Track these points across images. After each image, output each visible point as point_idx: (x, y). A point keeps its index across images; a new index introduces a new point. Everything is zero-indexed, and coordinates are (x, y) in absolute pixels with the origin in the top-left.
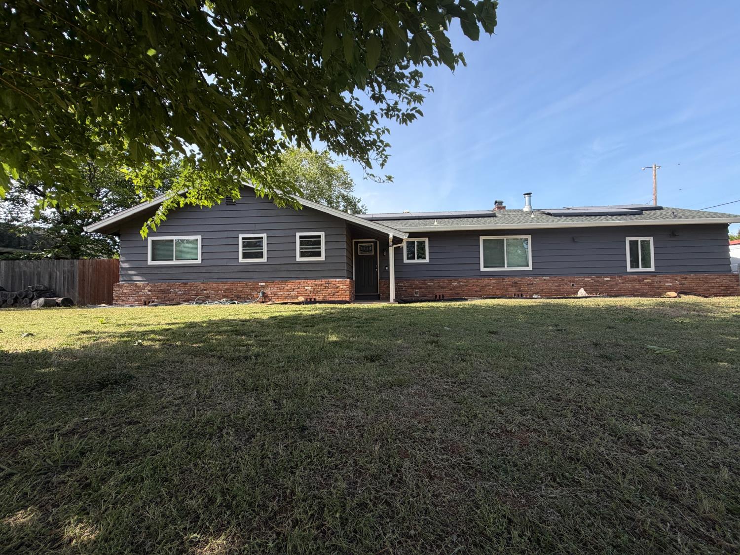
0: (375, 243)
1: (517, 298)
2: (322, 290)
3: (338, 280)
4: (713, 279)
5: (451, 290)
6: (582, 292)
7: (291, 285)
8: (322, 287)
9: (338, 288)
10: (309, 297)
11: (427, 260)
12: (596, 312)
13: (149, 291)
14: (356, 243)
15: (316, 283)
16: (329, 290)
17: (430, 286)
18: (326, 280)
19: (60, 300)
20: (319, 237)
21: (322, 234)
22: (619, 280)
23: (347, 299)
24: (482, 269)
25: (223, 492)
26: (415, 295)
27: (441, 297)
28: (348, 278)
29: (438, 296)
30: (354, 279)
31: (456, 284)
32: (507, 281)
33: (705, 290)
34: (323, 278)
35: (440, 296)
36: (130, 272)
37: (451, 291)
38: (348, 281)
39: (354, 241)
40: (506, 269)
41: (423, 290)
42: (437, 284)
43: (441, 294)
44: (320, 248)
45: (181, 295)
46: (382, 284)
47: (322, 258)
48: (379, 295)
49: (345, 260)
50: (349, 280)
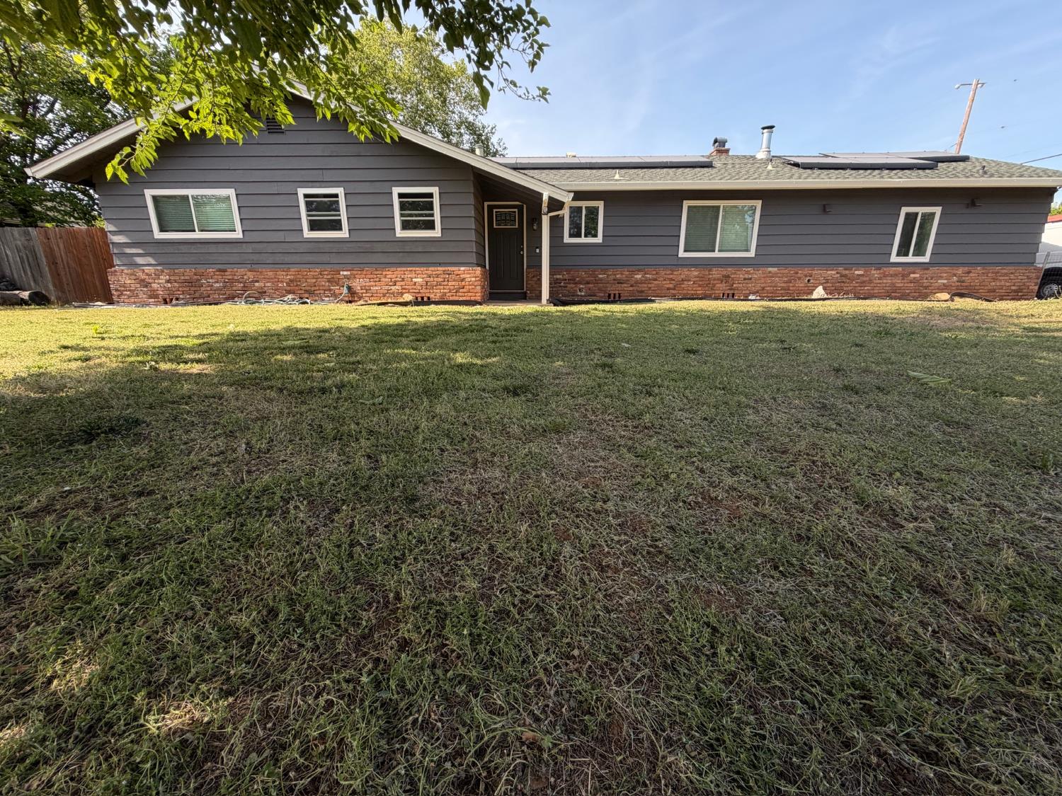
0: (520, 209)
1: (726, 300)
2: (439, 284)
3: (462, 269)
4: (1006, 274)
5: (632, 286)
6: (819, 292)
7: (391, 274)
8: (440, 280)
9: (463, 280)
10: (420, 295)
11: (599, 239)
12: (839, 321)
13: (168, 281)
14: (491, 208)
15: (429, 272)
16: (450, 284)
17: (601, 279)
18: (444, 269)
19: (25, 295)
20: (430, 195)
21: (435, 190)
22: (875, 273)
23: (478, 298)
24: (682, 254)
25: (292, 599)
26: (579, 293)
27: (617, 296)
28: (478, 265)
29: (612, 296)
30: (487, 267)
31: (640, 276)
32: (716, 273)
33: (990, 291)
34: (440, 264)
35: (615, 294)
36: (128, 251)
37: (631, 289)
38: (478, 270)
39: (486, 204)
40: (716, 254)
41: (591, 285)
42: (612, 277)
43: (617, 292)
44: (432, 215)
45: (218, 289)
46: (530, 276)
47: (436, 233)
48: (526, 293)
49: (472, 236)
50: (479, 268)
